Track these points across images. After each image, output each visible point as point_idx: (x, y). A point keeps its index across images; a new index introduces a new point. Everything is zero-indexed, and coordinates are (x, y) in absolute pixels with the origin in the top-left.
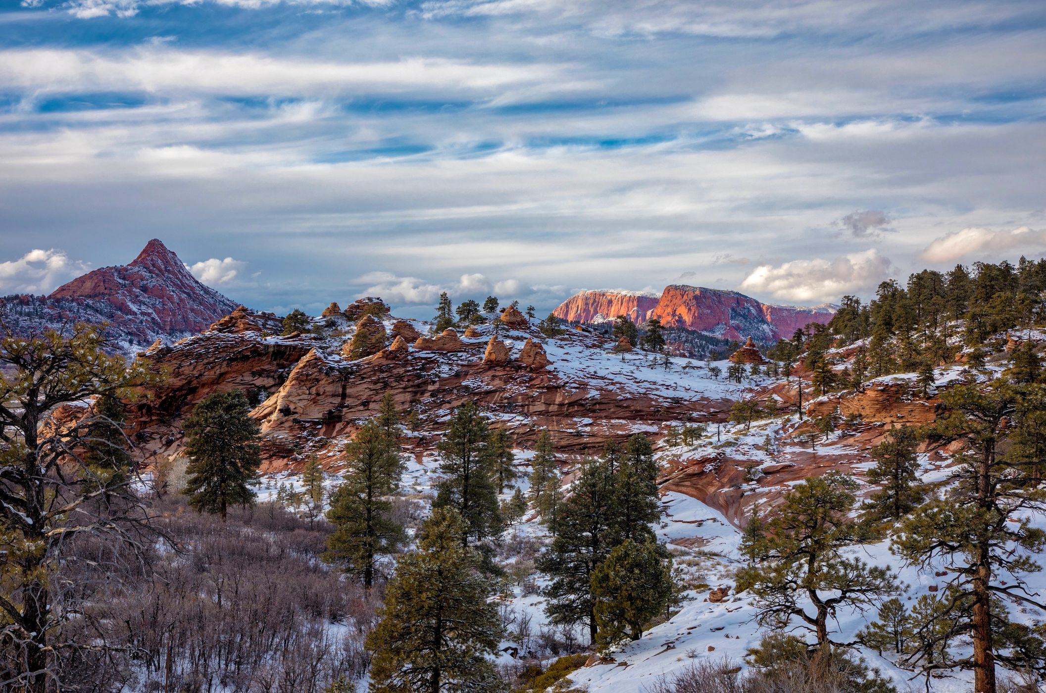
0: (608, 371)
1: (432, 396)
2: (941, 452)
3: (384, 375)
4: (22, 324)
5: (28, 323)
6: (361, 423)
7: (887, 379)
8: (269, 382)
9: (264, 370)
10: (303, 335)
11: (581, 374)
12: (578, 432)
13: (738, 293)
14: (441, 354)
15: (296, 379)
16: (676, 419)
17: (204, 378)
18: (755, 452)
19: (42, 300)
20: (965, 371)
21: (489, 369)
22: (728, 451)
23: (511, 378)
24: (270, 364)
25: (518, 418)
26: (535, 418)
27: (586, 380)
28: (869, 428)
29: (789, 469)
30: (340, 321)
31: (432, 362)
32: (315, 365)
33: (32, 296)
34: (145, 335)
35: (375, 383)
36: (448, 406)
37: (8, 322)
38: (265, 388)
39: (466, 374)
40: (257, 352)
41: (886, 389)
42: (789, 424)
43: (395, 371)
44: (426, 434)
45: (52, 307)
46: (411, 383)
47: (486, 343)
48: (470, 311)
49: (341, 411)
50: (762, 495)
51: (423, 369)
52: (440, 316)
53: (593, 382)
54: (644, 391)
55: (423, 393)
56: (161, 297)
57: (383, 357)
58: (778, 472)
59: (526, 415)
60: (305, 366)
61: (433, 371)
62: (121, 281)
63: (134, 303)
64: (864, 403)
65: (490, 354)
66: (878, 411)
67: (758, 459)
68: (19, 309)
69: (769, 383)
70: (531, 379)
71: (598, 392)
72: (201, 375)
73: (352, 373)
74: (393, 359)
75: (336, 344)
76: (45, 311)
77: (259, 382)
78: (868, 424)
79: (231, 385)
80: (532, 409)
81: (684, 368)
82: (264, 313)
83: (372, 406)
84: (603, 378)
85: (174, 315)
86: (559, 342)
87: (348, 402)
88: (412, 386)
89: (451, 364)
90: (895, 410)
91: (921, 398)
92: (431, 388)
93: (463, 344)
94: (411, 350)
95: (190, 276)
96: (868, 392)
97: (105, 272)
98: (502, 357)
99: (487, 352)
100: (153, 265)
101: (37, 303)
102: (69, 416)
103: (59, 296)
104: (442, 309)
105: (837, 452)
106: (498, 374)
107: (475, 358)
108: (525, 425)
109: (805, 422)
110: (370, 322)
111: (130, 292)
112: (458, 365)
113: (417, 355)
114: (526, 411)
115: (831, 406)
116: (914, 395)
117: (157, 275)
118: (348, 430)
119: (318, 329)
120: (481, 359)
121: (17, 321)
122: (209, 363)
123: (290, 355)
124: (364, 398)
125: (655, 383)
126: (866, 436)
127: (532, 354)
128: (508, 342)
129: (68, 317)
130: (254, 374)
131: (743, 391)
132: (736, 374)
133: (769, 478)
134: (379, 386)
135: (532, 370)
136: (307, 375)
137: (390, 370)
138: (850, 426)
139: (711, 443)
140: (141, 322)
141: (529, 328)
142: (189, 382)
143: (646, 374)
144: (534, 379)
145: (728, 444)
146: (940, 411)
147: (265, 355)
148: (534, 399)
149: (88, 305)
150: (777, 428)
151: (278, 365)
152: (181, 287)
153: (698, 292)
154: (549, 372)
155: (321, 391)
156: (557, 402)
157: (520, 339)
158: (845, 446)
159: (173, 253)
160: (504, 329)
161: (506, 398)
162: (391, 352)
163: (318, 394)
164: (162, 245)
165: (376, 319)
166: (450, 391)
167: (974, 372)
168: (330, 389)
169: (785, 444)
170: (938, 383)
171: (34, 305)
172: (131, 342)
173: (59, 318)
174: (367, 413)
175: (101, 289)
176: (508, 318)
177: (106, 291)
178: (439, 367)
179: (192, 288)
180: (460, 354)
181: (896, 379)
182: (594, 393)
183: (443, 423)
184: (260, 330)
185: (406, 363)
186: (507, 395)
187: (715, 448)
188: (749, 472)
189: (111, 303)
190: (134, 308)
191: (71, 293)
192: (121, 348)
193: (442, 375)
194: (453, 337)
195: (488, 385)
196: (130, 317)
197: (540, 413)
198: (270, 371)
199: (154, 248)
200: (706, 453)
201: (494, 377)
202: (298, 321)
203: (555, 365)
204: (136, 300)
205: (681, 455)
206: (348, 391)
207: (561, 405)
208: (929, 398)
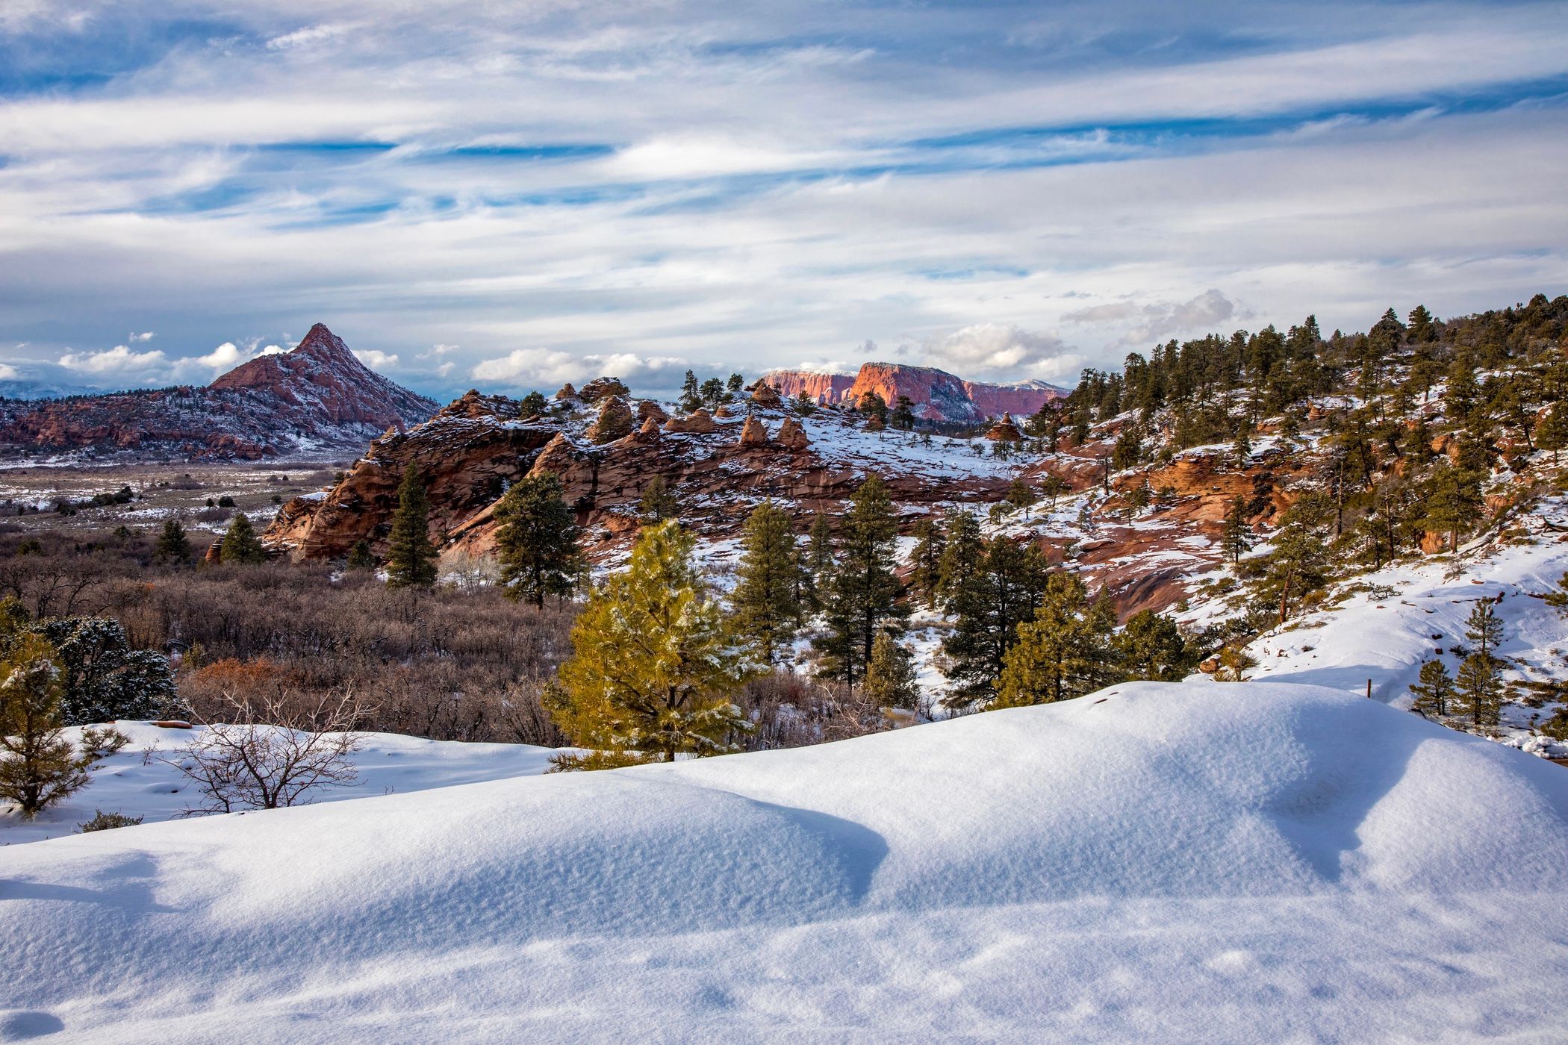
0: (870, 451)
1: (688, 480)
2: (1265, 524)
3: (637, 459)
4: (183, 417)
5: (190, 416)
6: (616, 510)
7: (1199, 450)
8: (510, 469)
9: (504, 457)
10: (543, 419)
11: (843, 454)
12: (847, 515)
13: (938, 370)
14: (694, 435)
15: (545, 465)
16: (946, 499)
17: (442, 467)
18: (1068, 529)
19: (203, 391)
20: (1279, 441)
21: (747, 451)
22: (1040, 528)
23: (771, 459)
24: (509, 450)
25: (782, 501)
26: (800, 501)
27: (849, 461)
28: (1184, 502)
29: (1109, 546)
30: (576, 404)
31: (686, 444)
32: (564, 450)
33: (191, 387)
34: (313, 426)
35: (628, 467)
36: (706, 490)
37: (169, 416)
38: (507, 476)
39: (723, 456)
40: (497, 438)
41: (1199, 461)
42: (1096, 500)
43: (648, 455)
44: (687, 520)
45: (214, 398)
46: (665, 467)
47: (740, 423)
48: (714, 390)
49: (593, 499)
50: (1087, 573)
51: (677, 452)
52: (685, 396)
53: (857, 462)
54: (910, 470)
55: (678, 477)
56: (328, 385)
57: (634, 440)
58: (1098, 549)
59: (791, 498)
60: (553, 452)
61: (687, 454)
62: (284, 369)
63: (299, 392)
64: (1176, 475)
65: (747, 434)
66: (1192, 484)
67: (1073, 536)
68: (178, 401)
69: (1035, 459)
70: (792, 460)
71: (863, 473)
72: (439, 463)
73: (603, 457)
74: (645, 442)
75: (577, 427)
76: (207, 402)
77: (500, 469)
78: (1182, 497)
79: (470, 473)
80: (796, 492)
81: (945, 446)
82: (495, 396)
83: (625, 492)
84: (866, 458)
85: (342, 404)
86: (814, 421)
87: (600, 488)
88: (667, 470)
89: (705, 447)
90: (1211, 482)
91: (1236, 470)
92: (686, 472)
93: (716, 425)
94: (662, 431)
95: (358, 362)
96: (1179, 465)
97: (267, 360)
98: (759, 438)
99: (743, 433)
100: (319, 352)
101: (198, 395)
102: (301, 510)
103: (219, 387)
104: (688, 388)
105: (1156, 527)
106: (756, 455)
107: (730, 440)
108: (790, 509)
109: (1113, 497)
110: (616, 402)
111: (295, 380)
112: (713, 447)
113: (669, 437)
114: (789, 493)
115: (1139, 480)
116: (1229, 466)
117: (323, 362)
118: (602, 518)
119: (555, 411)
120: (737, 440)
121: (177, 414)
122: (447, 451)
123: (530, 440)
124: (617, 484)
125: (920, 462)
126: (1182, 510)
127: (792, 434)
128: (763, 421)
129: (230, 409)
130: (494, 461)
131: (1010, 469)
132: (1000, 451)
133: (1090, 556)
134: (632, 471)
135: (792, 451)
136: (557, 461)
137: (642, 453)
138: (1164, 500)
139: (1020, 522)
140: (308, 413)
141: (783, 406)
142: (428, 471)
143: (907, 453)
144: (795, 460)
145: (1039, 522)
146: (1259, 482)
147: (504, 441)
148: (797, 482)
149: (250, 396)
150: (1084, 504)
151: (518, 451)
152: (348, 374)
153: (896, 370)
154: (811, 453)
155: (572, 477)
156: (821, 484)
157: (777, 418)
158: (1162, 520)
159: (339, 339)
160: (757, 408)
161: (767, 481)
162: (642, 435)
163: (568, 481)
164: (327, 330)
165: (622, 401)
166: (707, 475)
167: (1289, 441)
168: (580, 475)
169: (1097, 520)
170: (1254, 453)
171: (194, 396)
172: (298, 434)
173: (222, 410)
174: (621, 500)
175: (264, 378)
176: (760, 396)
177: (269, 381)
178: (693, 449)
179: (360, 375)
180: (713, 436)
181: (1208, 450)
182: (858, 474)
183: (703, 509)
184: (494, 414)
185: (659, 446)
186: (768, 477)
187: (1026, 526)
188: (1068, 551)
189: (275, 393)
190: (299, 398)
191: (231, 383)
192: (289, 440)
193: (697, 458)
194: (706, 416)
195: (746, 467)
196: (296, 407)
197: (805, 496)
198: (511, 458)
199: (319, 332)
200: (1017, 532)
201: (752, 459)
202: (535, 403)
203: (815, 445)
204: (301, 389)
205: (991, 534)
206: (600, 477)
207: (826, 487)
208: (1246, 469)
